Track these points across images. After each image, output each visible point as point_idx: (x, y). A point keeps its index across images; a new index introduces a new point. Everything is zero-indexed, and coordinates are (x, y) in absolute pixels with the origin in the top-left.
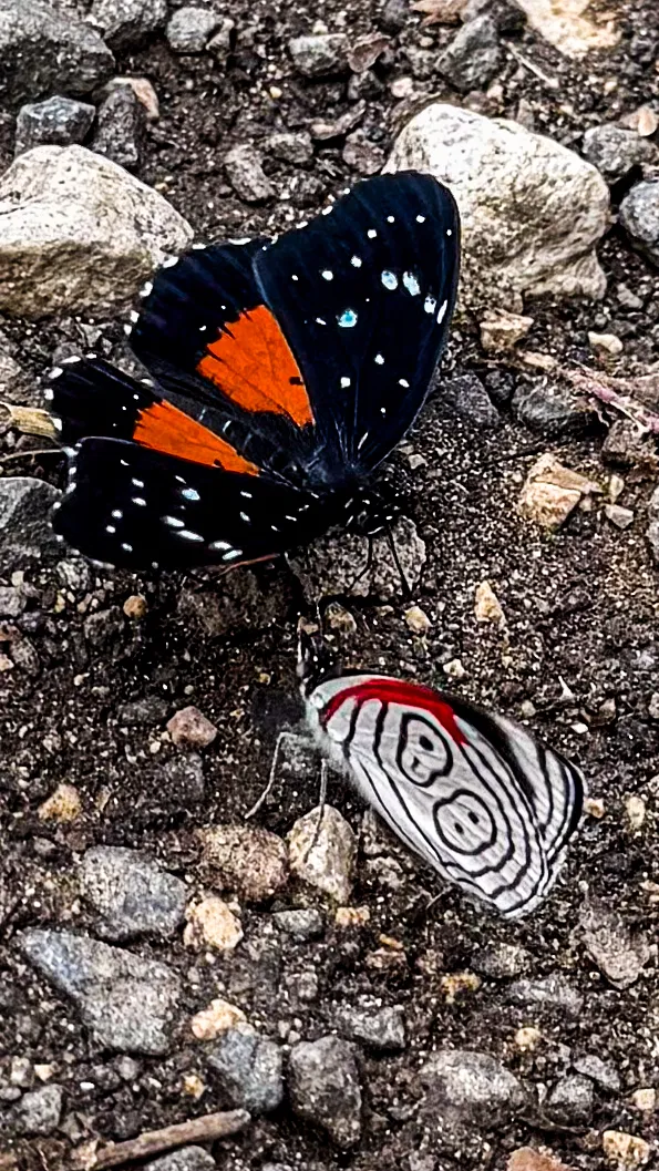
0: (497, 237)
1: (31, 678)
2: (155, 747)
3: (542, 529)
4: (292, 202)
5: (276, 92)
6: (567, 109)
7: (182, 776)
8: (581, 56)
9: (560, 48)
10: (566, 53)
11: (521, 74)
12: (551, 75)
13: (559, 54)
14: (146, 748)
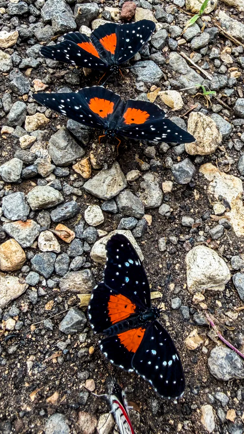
0: (204, 281)
1: (60, 365)
2: (81, 387)
3: (187, 349)
4: (169, 253)
5: (176, 226)
6: (232, 248)
7: (82, 397)
8: (240, 236)
9: (236, 233)
10: (237, 234)
11: (225, 238)
12: (231, 240)
13: (235, 235)
14: (79, 386)
